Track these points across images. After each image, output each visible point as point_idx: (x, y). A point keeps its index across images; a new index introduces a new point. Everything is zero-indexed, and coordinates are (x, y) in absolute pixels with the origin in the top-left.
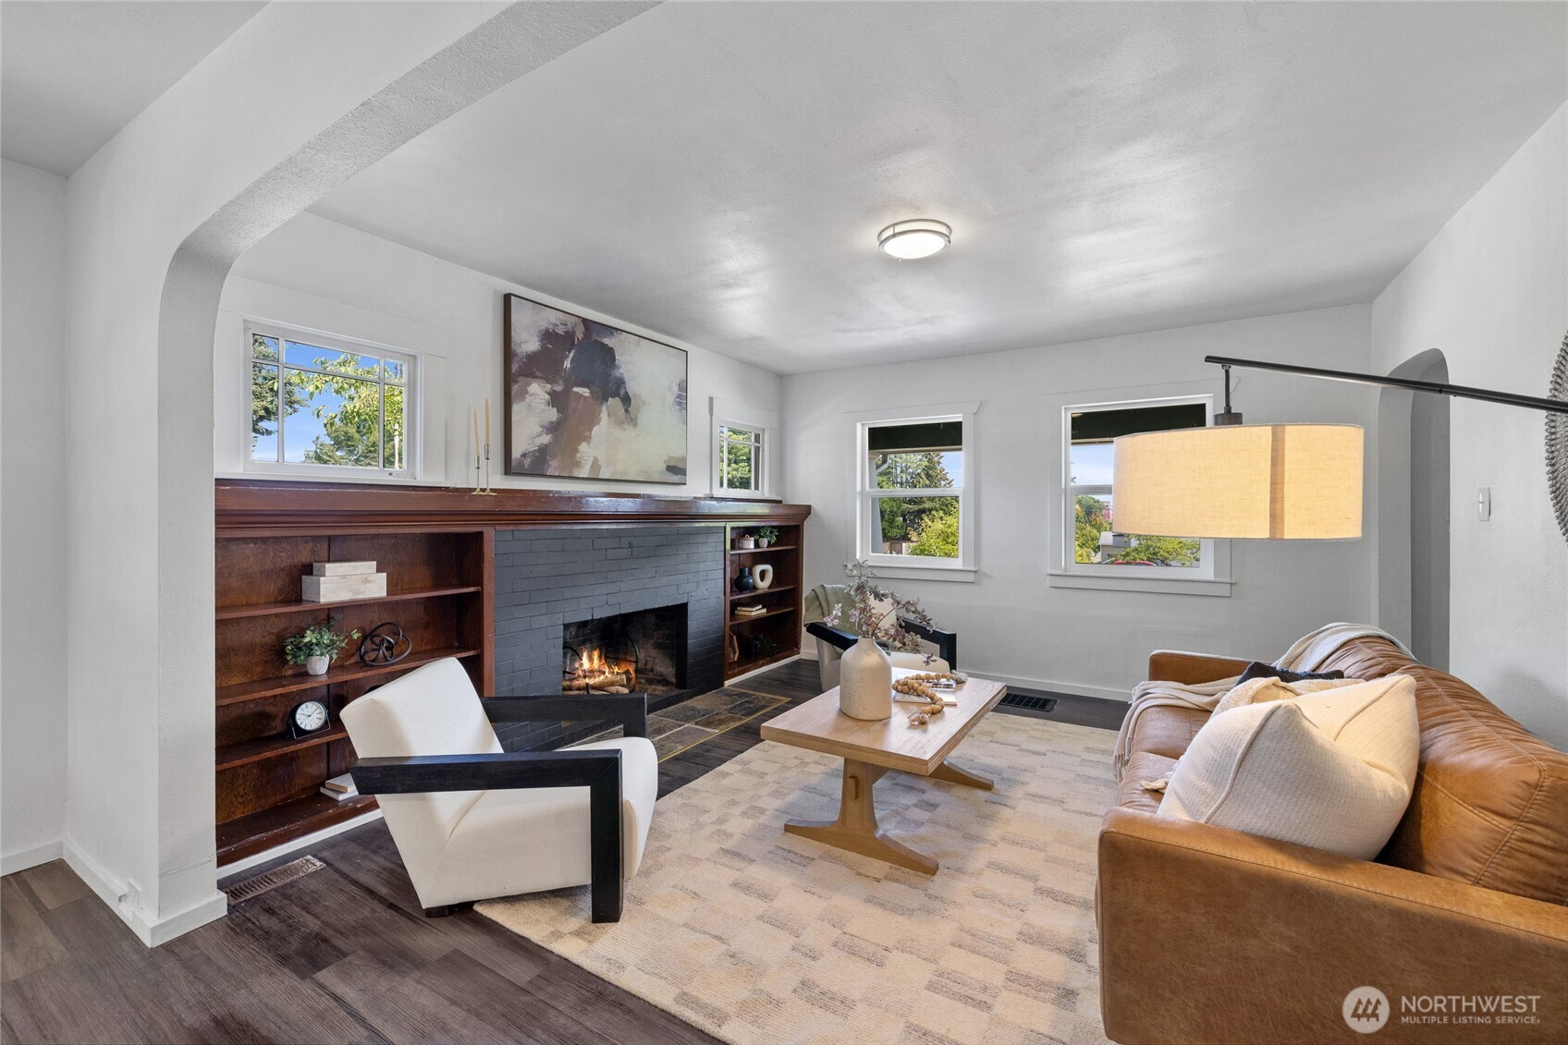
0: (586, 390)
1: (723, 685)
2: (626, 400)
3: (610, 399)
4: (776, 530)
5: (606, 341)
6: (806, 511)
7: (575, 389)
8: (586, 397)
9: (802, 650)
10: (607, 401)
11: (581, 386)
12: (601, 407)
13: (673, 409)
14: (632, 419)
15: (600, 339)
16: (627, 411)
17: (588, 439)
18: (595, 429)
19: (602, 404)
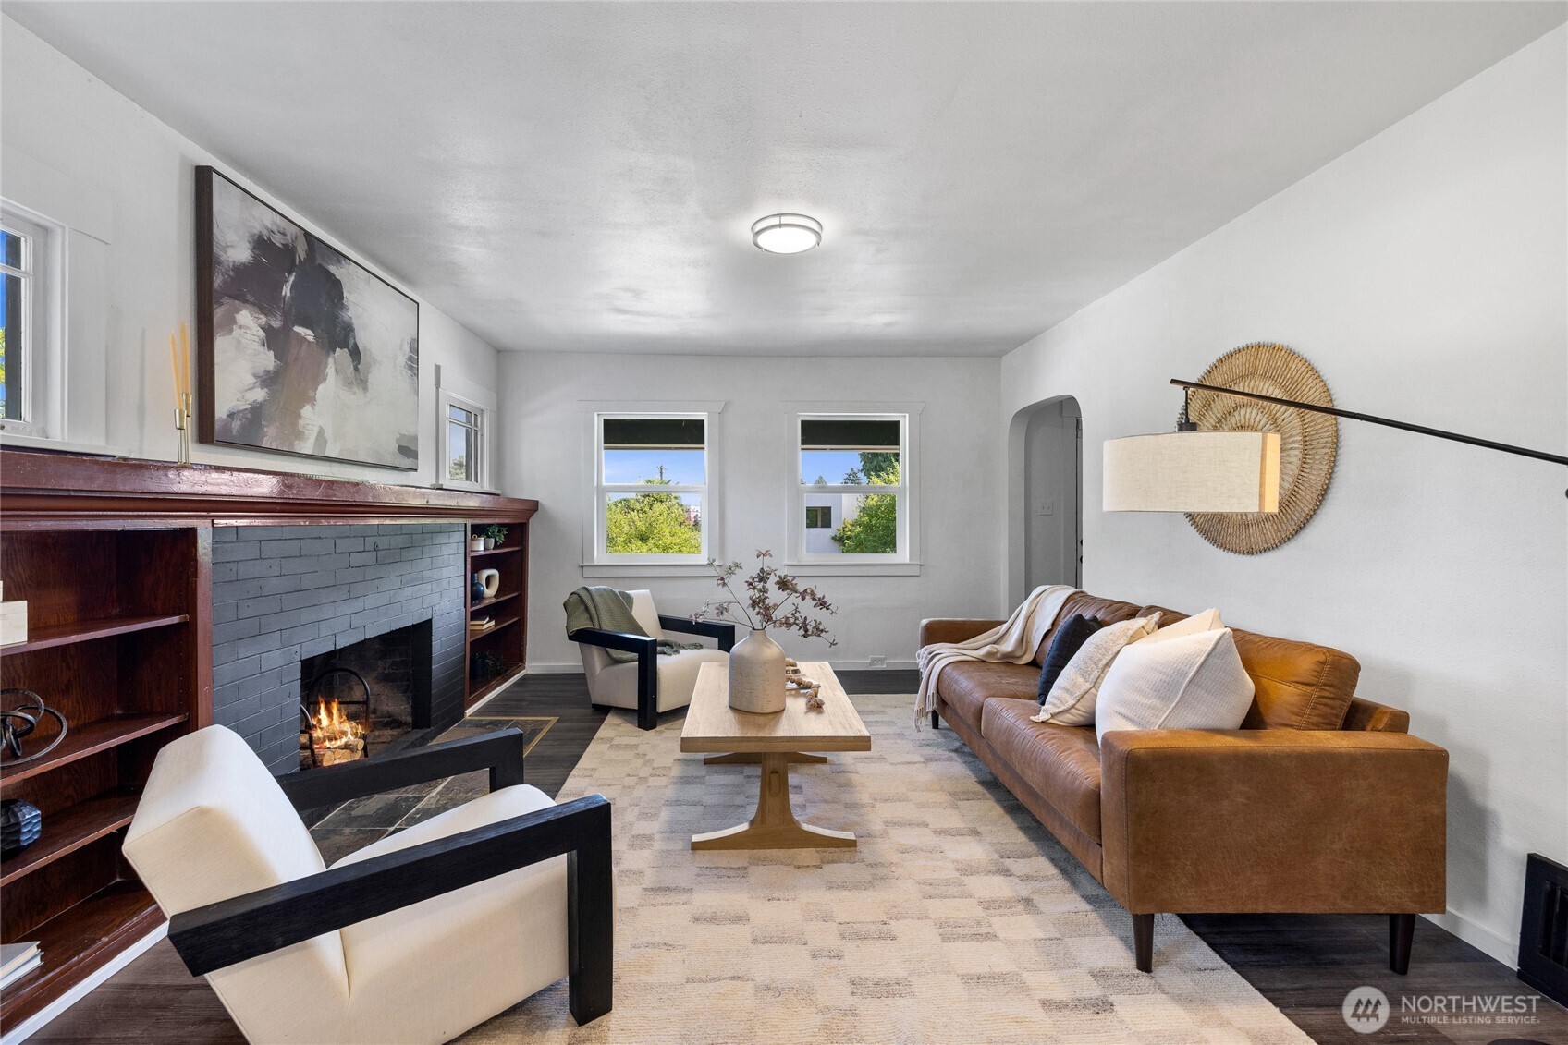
0: (310, 332)
1: (463, 715)
2: (356, 354)
3: (338, 350)
4: (504, 529)
5: (332, 269)
6: (533, 507)
7: (297, 329)
8: (309, 342)
9: (527, 664)
10: (334, 351)
11: (300, 325)
12: (327, 360)
13: (404, 373)
14: (361, 380)
15: (324, 265)
16: (356, 369)
17: (312, 401)
18: (321, 388)
19: (328, 355)
